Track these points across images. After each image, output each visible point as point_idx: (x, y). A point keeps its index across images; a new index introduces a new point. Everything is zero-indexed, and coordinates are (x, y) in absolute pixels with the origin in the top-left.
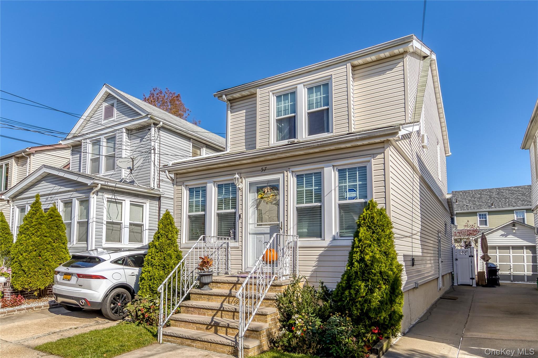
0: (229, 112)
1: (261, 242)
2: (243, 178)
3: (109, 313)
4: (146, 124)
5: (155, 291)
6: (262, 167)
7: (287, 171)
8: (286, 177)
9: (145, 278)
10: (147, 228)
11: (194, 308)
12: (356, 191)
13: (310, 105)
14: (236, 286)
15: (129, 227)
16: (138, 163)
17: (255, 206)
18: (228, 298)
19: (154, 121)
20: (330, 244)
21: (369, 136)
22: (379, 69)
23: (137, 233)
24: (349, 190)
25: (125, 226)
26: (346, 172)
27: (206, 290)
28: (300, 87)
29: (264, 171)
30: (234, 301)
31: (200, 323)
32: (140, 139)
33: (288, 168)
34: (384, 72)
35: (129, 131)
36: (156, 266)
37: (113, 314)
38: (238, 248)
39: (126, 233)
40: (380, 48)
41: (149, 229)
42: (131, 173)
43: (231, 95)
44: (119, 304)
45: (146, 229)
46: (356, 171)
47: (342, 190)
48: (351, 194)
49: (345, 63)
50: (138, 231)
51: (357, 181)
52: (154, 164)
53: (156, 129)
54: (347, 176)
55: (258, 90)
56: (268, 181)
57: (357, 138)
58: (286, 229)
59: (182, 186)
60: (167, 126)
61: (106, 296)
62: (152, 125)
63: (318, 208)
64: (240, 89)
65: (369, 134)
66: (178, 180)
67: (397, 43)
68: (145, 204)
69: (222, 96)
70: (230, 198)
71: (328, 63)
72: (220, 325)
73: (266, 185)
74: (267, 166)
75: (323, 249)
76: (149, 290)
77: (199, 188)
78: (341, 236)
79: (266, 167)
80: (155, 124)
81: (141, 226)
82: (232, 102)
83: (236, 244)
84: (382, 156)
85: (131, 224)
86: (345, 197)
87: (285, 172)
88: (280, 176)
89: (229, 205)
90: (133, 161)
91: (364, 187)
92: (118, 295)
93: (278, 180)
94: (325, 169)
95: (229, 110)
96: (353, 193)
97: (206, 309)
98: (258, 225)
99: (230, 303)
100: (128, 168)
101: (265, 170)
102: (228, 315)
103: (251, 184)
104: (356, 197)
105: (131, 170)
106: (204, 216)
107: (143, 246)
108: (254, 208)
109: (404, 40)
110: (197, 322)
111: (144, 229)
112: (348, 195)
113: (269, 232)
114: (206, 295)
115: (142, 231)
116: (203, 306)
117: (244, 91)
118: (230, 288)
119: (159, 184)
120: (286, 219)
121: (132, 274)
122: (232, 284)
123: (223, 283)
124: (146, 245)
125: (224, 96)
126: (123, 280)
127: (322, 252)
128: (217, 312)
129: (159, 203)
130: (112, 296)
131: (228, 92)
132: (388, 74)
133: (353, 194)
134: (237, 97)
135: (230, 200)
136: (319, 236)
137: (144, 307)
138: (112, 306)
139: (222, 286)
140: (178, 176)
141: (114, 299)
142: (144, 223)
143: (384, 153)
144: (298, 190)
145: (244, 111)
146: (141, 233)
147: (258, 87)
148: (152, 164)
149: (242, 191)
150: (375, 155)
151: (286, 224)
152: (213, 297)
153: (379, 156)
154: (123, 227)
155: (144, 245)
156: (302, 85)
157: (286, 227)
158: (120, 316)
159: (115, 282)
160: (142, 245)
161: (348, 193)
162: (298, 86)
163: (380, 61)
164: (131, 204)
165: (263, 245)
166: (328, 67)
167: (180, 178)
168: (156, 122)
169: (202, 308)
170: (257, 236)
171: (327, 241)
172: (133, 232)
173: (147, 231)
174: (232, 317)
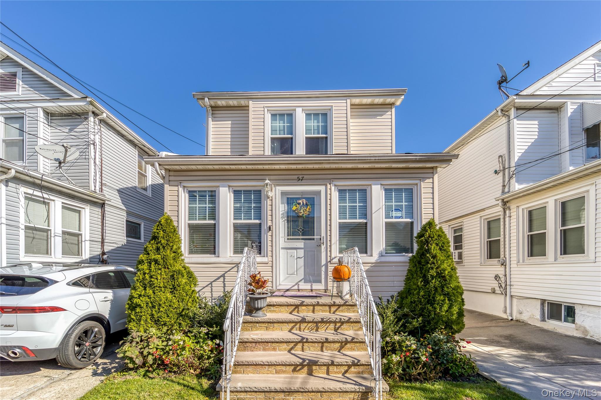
0: (210, 119)
1: (292, 257)
2: (273, 185)
3: (73, 361)
4: (78, 110)
5: (162, 321)
6: (298, 176)
7: (330, 184)
8: (329, 190)
9: (142, 305)
10: (88, 238)
11: (256, 342)
12: (401, 211)
13: (308, 131)
14: (298, 308)
15: (61, 235)
16: (73, 155)
17: (284, 218)
18: (298, 325)
19: (95, 109)
20: (378, 260)
21: (429, 159)
22: (371, 112)
23: (72, 244)
24: (395, 209)
25: (56, 234)
26: (392, 192)
27: (260, 316)
28: (299, 111)
29: (300, 180)
30: (308, 327)
31: (284, 364)
32: (69, 128)
33: (331, 180)
34: (375, 116)
35: (50, 115)
36: (160, 287)
37: (80, 360)
38: (267, 264)
39: (57, 243)
40: (379, 93)
41: (90, 241)
42: (60, 167)
43: (215, 101)
44: (87, 344)
45: (85, 240)
46: (403, 192)
47: (388, 209)
48: (397, 213)
49: (345, 98)
50: (74, 242)
51: (403, 201)
52: (95, 162)
53: (96, 120)
54: (393, 196)
55: (251, 102)
56: (303, 193)
57: (416, 159)
58: (329, 244)
59: (179, 186)
60: (110, 121)
61: (67, 336)
62: (90, 114)
63: (363, 224)
64: (229, 96)
65: (429, 157)
66: (172, 178)
67: (393, 92)
68: (83, 210)
69: (204, 99)
70: (253, 207)
71: (330, 94)
72: (319, 364)
73: (300, 196)
74: (305, 176)
75: (370, 265)
76: (150, 322)
77: (205, 191)
78: (386, 253)
79: (303, 176)
80: (95, 114)
81: (78, 235)
82: (214, 109)
83: (265, 260)
84: (431, 180)
85: (64, 233)
86: (391, 216)
87: (328, 184)
88: (322, 188)
89: (251, 215)
90: (66, 151)
91: (410, 208)
92: (86, 332)
93: (319, 193)
94: (373, 187)
95: (210, 117)
96: (399, 212)
97: (277, 342)
98: (288, 239)
99: (302, 330)
100: (56, 160)
101: (302, 180)
102: (314, 347)
103: (283, 193)
104: (401, 216)
105: (60, 163)
106: (213, 226)
107: (83, 261)
108: (284, 221)
109: (399, 92)
110: (278, 364)
111: (83, 240)
112: (394, 214)
113: (303, 247)
114: (264, 323)
115: (80, 242)
116: (274, 339)
117: (233, 100)
118: (290, 311)
119: (101, 188)
120: (329, 234)
121: (106, 299)
122: (292, 307)
123: (278, 305)
124: (87, 259)
125: (206, 99)
126: (92, 309)
127: (369, 268)
128: (295, 345)
129: (102, 211)
130: (77, 334)
131: (213, 96)
132: (379, 119)
133: (399, 214)
134: (221, 105)
135: (252, 209)
136: (365, 252)
137: (157, 349)
138: (77, 348)
139: (277, 309)
140: (172, 173)
141: (79, 338)
142: (83, 232)
143: (433, 178)
144: (339, 204)
145: (230, 122)
146: (79, 244)
147: (252, 99)
148: (92, 162)
149: (272, 200)
150: (424, 179)
151: (329, 239)
152: (275, 325)
153: (427, 181)
154: (53, 235)
155: (84, 258)
156: (301, 109)
157: (329, 242)
158: (89, 361)
159: (82, 313)
160: (81, 259)
161: (394, 212)
162: (297, 109)
163: (372, 106)
164: (63, 207)
165: (296, 260)
166: (329, 97)
167: (174, 176)
168: (97, 111)
169: (270, 342)
170: (288, 251)
171: (375, 258)
172: (67, 243)
173: (88, 243)
174: (319, 348)
